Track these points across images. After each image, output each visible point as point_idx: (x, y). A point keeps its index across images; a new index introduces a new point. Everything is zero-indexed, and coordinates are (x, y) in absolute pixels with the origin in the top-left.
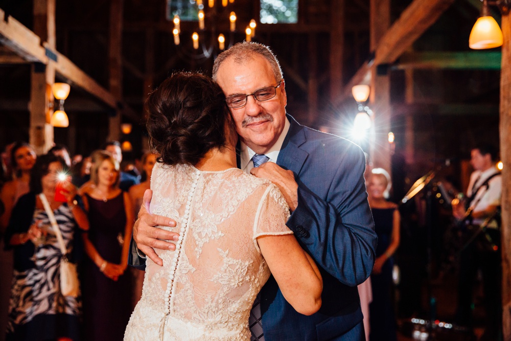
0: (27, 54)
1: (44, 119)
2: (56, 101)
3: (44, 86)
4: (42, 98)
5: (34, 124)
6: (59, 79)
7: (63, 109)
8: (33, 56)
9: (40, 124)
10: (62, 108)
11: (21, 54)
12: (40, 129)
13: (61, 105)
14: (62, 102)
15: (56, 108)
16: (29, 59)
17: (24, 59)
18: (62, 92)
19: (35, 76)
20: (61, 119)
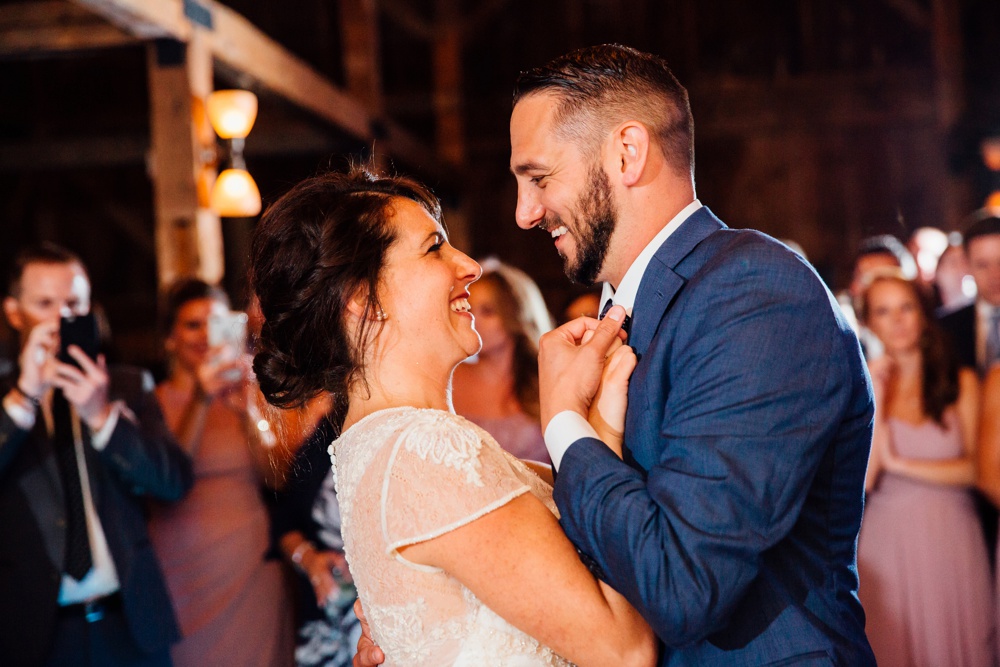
0: (138, 18)
1: (192, 195)
2: (222, 143)
3: (185, 104)
4: (184, 136)
5: (166, 213)
6: (224, 79)
7: (243, 164)
8: (151, 23)
9: (184, 213)
10: (237, 161)
11: (121, 19)
12: (185, 226)
13: (236, 154)
14: (238, 146)
15: (222, 165)
16: (143, 31)
17: (125, 31)
18: (235, 116)
19: (160, 79)
20: (238, 192)
